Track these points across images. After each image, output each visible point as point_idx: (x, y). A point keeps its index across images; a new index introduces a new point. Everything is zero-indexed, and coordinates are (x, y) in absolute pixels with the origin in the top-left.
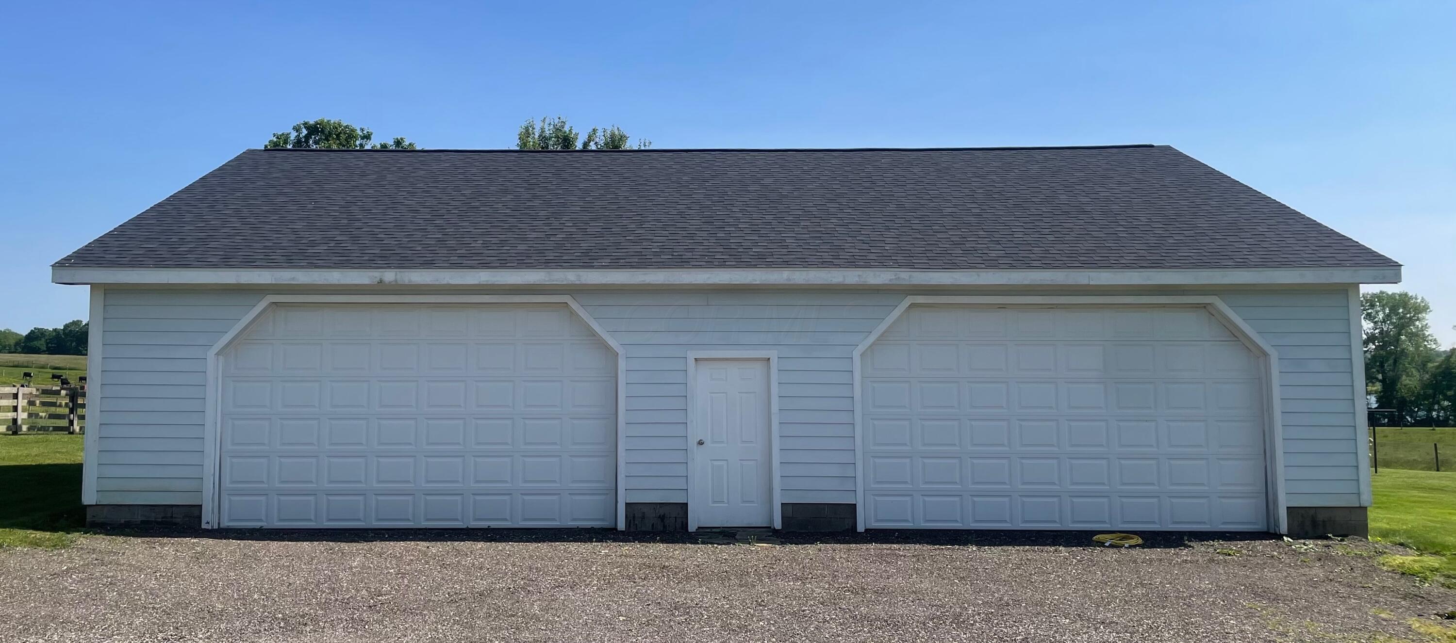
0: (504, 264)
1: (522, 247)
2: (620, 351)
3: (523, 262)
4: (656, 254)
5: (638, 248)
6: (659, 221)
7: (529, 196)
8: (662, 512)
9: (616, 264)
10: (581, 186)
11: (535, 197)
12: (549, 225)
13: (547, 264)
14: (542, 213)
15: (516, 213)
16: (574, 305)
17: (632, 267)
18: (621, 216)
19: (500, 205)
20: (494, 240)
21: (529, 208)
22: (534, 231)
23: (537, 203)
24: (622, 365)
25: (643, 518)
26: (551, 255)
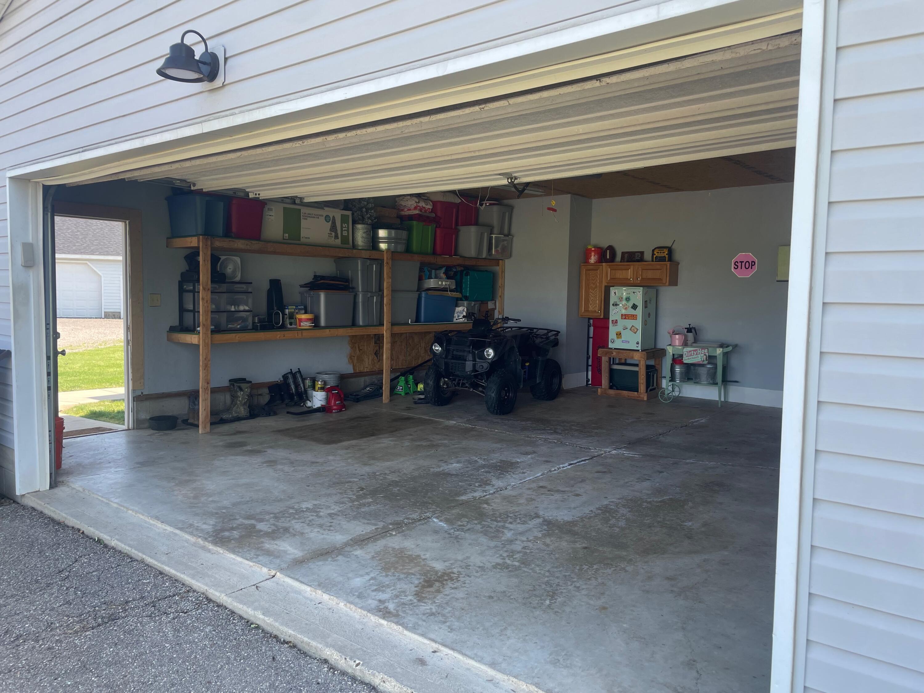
0: (69, 253)
1: (74, 248)
2: (102, 275)
3: (74, 253)
4: (112, 252)
5: (107, 250)
6: (115, 241)
7: (76, 231)
8: (114, 314)
9: (100, 254)
10: (93, 228)
11: (78, 231)
12: (82, 241)
13: (81, 253)
14: (80, 237)
15: (72, 237)
16: (89, 264)
17: (104, 255)
18: (104, 239)
19: (67, 234)
20: (66, 245)
21: (77, 235)
22: (77, 243)
23: (78, 233)
24: (103, 279)
25: (109, 315)
26: (82, 251)
